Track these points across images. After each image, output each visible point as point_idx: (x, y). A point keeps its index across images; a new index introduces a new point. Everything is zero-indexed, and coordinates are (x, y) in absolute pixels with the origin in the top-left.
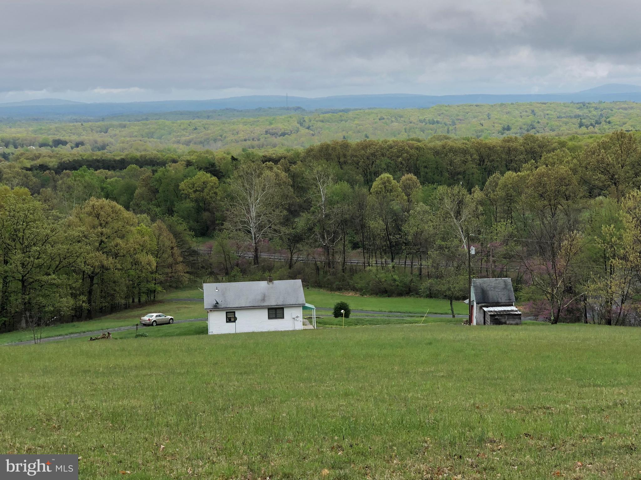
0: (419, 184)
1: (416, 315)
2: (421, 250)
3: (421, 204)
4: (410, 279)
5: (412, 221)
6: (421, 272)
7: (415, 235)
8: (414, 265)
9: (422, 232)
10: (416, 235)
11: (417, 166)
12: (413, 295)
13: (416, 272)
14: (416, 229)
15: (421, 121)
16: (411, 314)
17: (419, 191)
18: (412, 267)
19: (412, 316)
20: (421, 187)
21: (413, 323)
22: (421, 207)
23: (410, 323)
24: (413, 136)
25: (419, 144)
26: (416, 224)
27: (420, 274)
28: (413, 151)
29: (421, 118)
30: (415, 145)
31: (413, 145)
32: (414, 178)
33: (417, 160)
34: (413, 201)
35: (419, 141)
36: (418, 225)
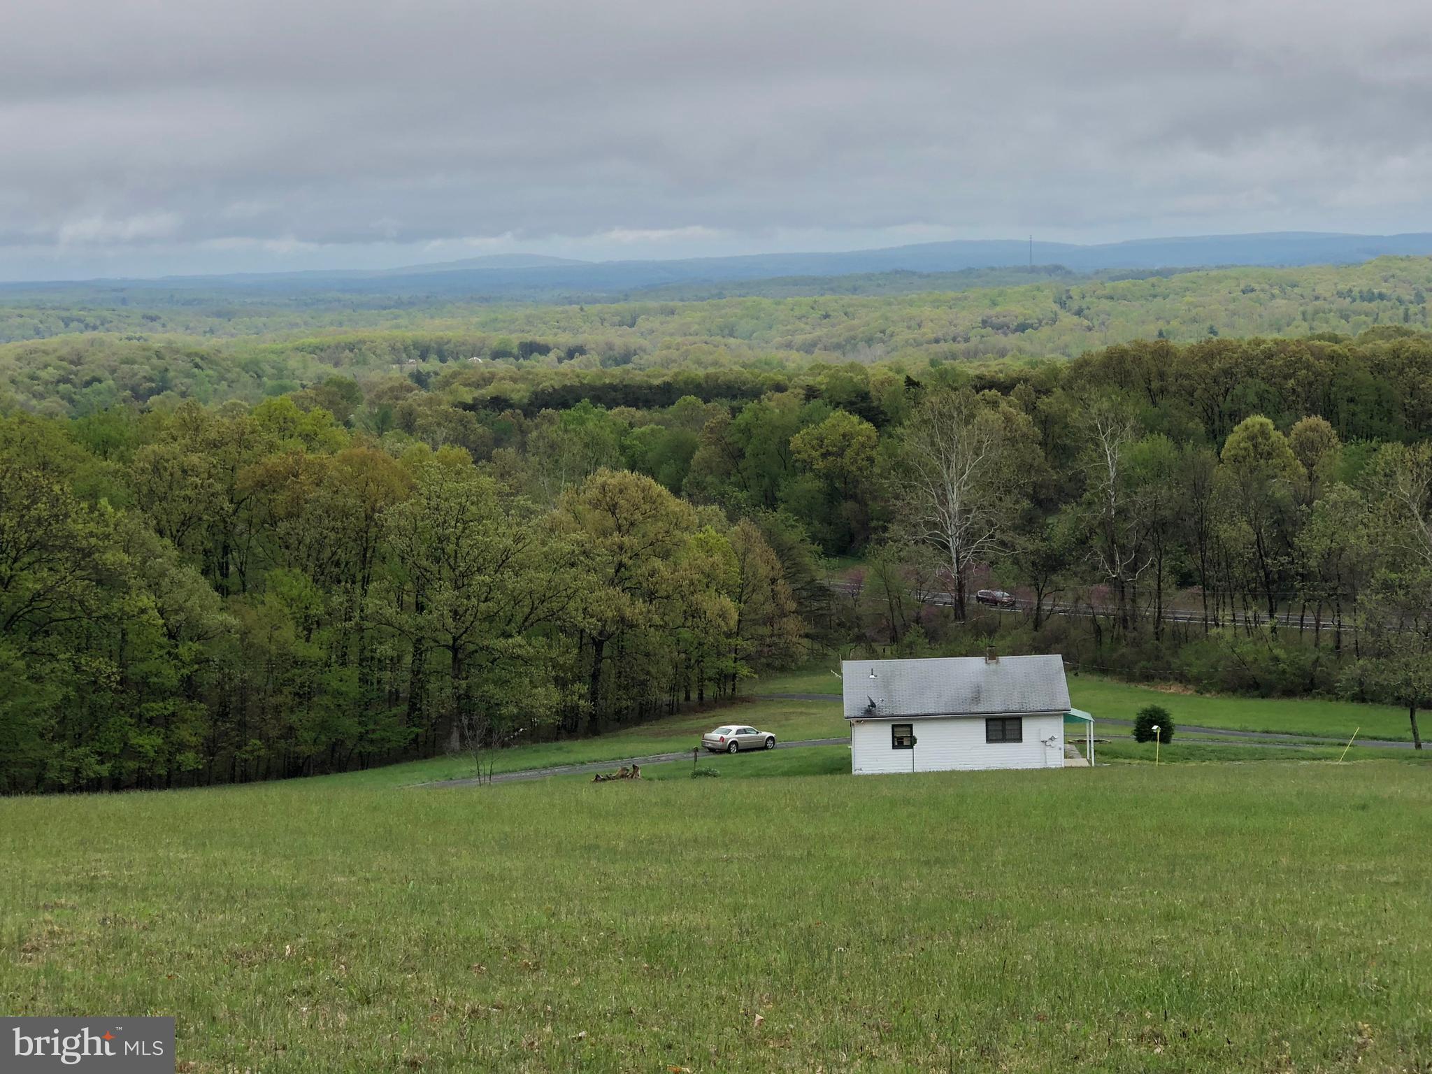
0: (1335, 441)
1: (1326, 740)
2: (1339, 592)
3: (1341, 485)
4: (1314, 657)
5: (1318, 525)
6: (1339, 641)
7: (1326, 556)
8: (1324, 626)
9: (1342, 549)
10: (1328, 555)
11: (1332, 396)
12: (1318, 693)
13: (1328, 642)
14: (1329, 542)
15: (1340, 294)
16: (1314, 738)
17: (1336, 455)
18: (1317, 630)
19: (1318, 744)
20: (1340, 446)
21: (1320, 759)
22: (1340, 492)
23: (1314, 759)
24: (1323, 329)
25: (1336, 347)
26: (1329, 532)
27: (1338, 647)
28: (1321, 364)
29: (1341, 287)
30: (1328, 351)
31: (1322, 349)
32: (1325, 425)
33: (1331, 384)
34: (1322, 477)
35: (1335, 339)
36: (1333, 534)
